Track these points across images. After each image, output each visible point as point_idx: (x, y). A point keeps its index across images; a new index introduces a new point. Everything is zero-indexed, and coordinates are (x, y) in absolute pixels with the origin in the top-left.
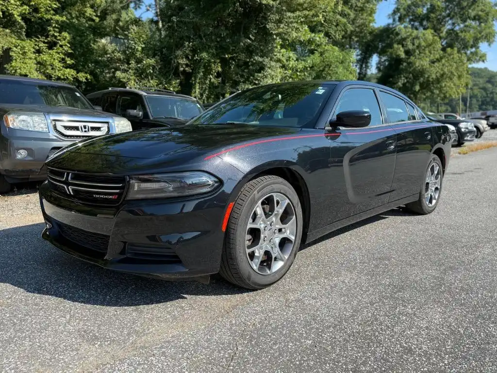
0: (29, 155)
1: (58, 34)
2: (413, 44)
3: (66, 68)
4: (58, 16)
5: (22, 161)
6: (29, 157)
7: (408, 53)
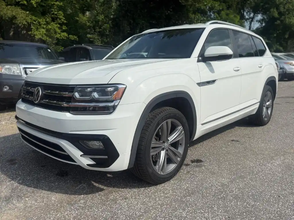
0: (10, 89)
1: (57, 13)
2: (284, 8)
3: (63, 32)
4: (58, 2)
5: (6, 93)
6: (10, 90)
7: (280, 14)
